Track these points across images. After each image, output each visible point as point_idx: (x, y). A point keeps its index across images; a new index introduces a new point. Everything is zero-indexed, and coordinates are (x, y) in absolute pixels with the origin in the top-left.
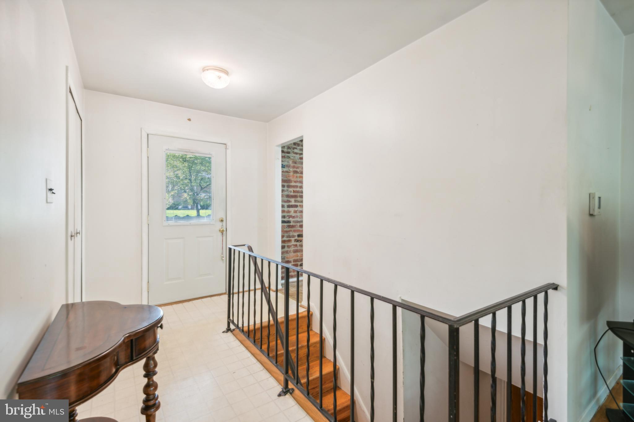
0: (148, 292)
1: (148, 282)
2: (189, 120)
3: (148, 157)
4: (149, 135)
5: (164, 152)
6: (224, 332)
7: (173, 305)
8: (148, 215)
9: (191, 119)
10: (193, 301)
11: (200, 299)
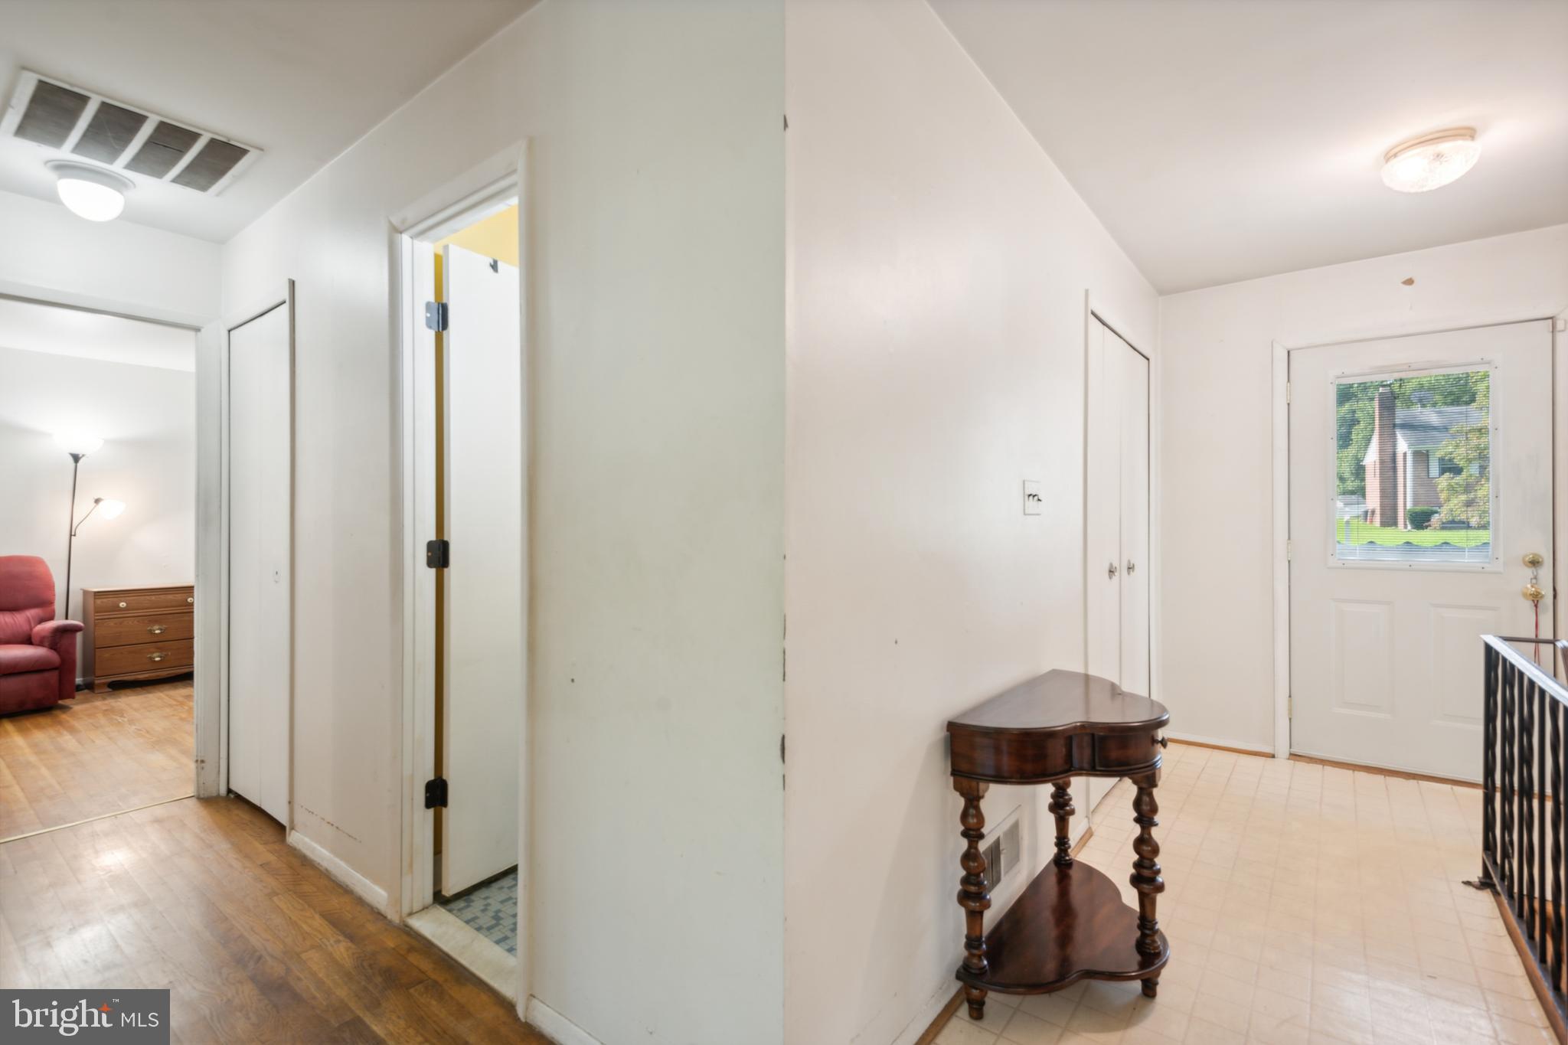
0: (1290, 719)
1: (1290, 696)
2: (1409, 282)
3: (1289, 404)
4: (1291, 352)
5: (1332, 383)
6: (1468, 883)
7: (1356, 772)
8: (1289, 538)
9: (1414, 278)
10: (1420, 782)
11: (1448, 784)
